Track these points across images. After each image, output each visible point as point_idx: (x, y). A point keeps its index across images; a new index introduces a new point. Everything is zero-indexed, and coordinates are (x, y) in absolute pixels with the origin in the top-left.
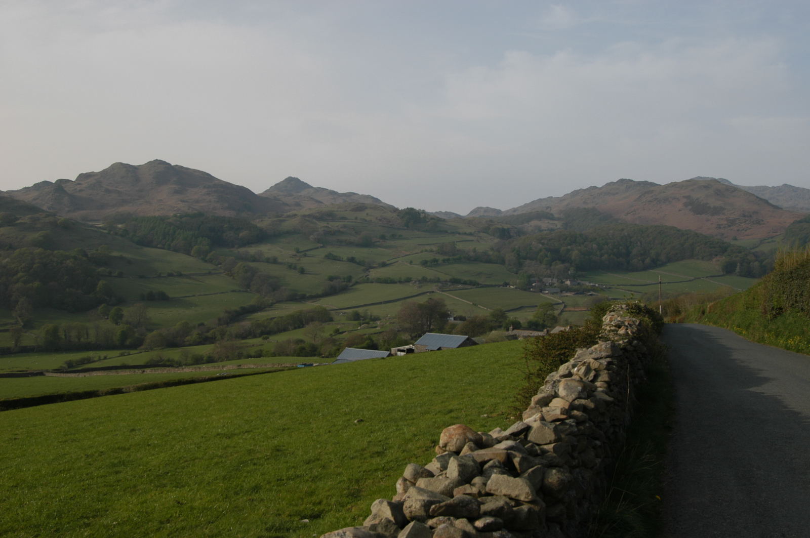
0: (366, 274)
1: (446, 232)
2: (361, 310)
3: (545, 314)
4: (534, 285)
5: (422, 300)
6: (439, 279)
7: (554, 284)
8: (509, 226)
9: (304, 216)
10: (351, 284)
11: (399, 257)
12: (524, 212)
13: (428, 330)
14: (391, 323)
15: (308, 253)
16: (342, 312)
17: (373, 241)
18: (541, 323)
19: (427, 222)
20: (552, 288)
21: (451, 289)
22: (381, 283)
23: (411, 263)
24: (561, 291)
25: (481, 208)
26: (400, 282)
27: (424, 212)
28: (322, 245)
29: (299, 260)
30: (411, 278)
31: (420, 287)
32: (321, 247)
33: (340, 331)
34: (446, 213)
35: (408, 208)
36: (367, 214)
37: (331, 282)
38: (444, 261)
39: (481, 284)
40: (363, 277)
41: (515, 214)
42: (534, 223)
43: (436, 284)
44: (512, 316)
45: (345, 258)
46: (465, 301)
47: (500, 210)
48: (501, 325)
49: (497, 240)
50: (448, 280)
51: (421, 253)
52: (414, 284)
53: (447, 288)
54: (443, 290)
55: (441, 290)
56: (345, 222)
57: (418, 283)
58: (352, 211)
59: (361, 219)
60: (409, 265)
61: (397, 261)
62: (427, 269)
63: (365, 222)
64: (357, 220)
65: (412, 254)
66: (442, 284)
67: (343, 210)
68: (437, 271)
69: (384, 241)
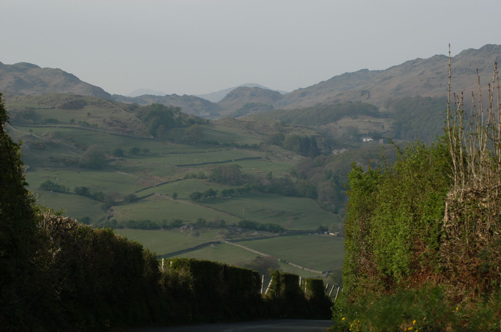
0: (108, 215)
6: (223, 222)
11: (152, 187)
19: (184, 127)
21: (244, 238)
23: (175, 196)
26: (165, 227)
27: (178, 110)
30: (181, 221)
31: (197, 235)
36: (89, 114)
38: (225, 193)
39: (287, 230)
43: (220, 230)
45: (72, 189)
50: (237, 224)
51: (187, 180)
52: (188, 231)
53: (237, 237)
54: (233, 240)
55: (230, 240)
56: (55, 127)
57: (193, 229)
58: (64, 109)
59: (80, 123)
60: (172, 200)
61: (153, 194)
62: (200, 206)
63: (88, 128)
64: (74, 124)
65: (172, 182)
66: (229, 231)
67: (48, 107)
68: (216, 209)
69: (123, 160)
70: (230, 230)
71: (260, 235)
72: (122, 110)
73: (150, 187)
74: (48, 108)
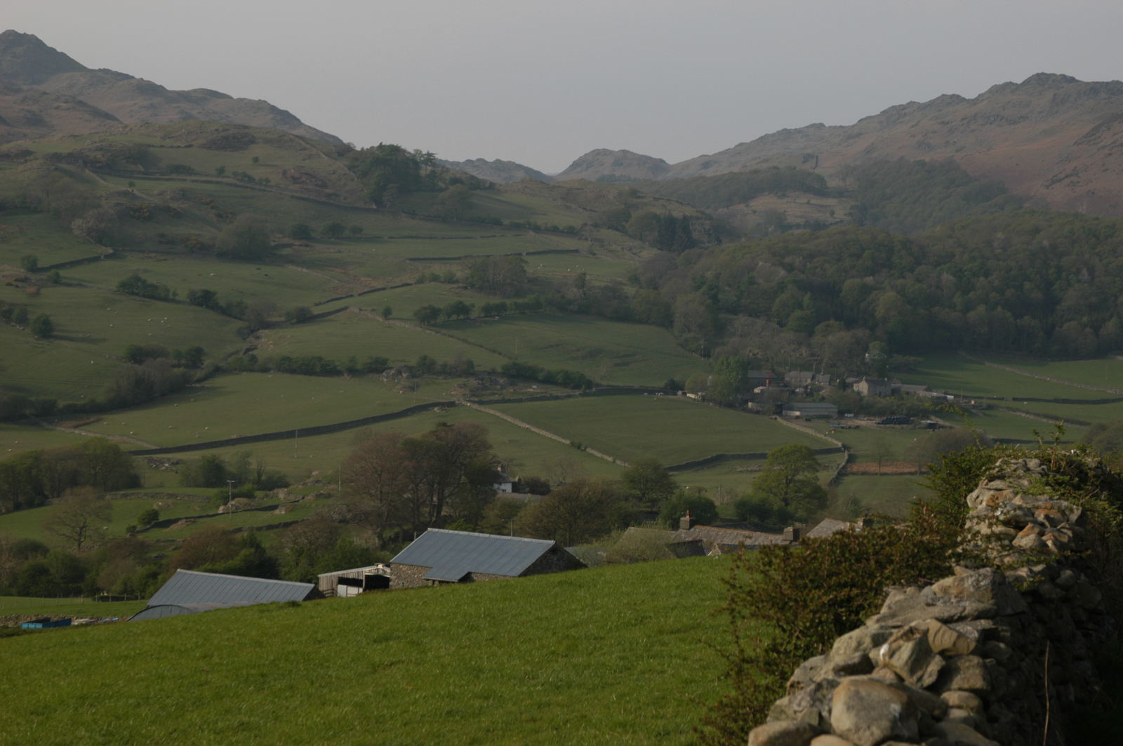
0: (246, 346)
1: (497, 223)
2: (228, 456)
3: (789, 482)
4: (757, 390)
5: (418, 428)
6: (470, 364)
7: (820, 388)
8: (688, 211)
9: (56, 157)
10: (199, 374)
11: (352, 296)
12: (736, 169)
13: (434, 519)
14: (319, 496)
15: (62, 273)
16: (169, 460)
17: (273, 244)
18: (776, 508)
19: (441, 190)
20: (814, 401)
21: (507, 398)
22: (292, 371)
23: (387, 313)
24: (841, 414)
25: (605, 152)
26: (353, 372)
27: (430, 158)
28: (110, 251)
29: (37, 294)
30: (385, 362)
31: (412, 389)
32: (108, 257)
33: (161, 519)
34: (499, 166)
35: (381, 146)
36: (256, 160)
37: (136, 366)
38: (488, 310)
39: (598, 385)
40: (237, 352)
41: (710, 173)
42: (765, 203)
43: (462, 381)
44: (687, 484)
45: (183, 295)
46: (549, 435)
47: (662, 161)
48: (654, 510)
49: (649, 253)
50: (499, 370)
51: (422, 285)
52: (396, 381)
53: (494, 394)
54: (483, 400)
55: (476, 400)
56: (185, 180)
57: (407, 378)
58: (209, 148)
59: (235, 174)
60: (381, 320)
61: (346, 308)
62: (433, 333)
63: (249, 185)
64: (223, 177)
65: (392, 288)
66: (480, 382)
67: (180, 144)
68: (465, 341)
69: (307, 246)
70: (482, 380)
71: (541, 393)
72: (323, 156)
73: (347, 297)
74: (179, 147)
